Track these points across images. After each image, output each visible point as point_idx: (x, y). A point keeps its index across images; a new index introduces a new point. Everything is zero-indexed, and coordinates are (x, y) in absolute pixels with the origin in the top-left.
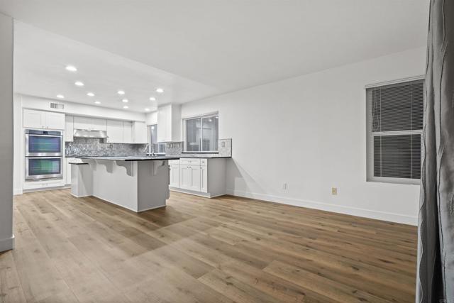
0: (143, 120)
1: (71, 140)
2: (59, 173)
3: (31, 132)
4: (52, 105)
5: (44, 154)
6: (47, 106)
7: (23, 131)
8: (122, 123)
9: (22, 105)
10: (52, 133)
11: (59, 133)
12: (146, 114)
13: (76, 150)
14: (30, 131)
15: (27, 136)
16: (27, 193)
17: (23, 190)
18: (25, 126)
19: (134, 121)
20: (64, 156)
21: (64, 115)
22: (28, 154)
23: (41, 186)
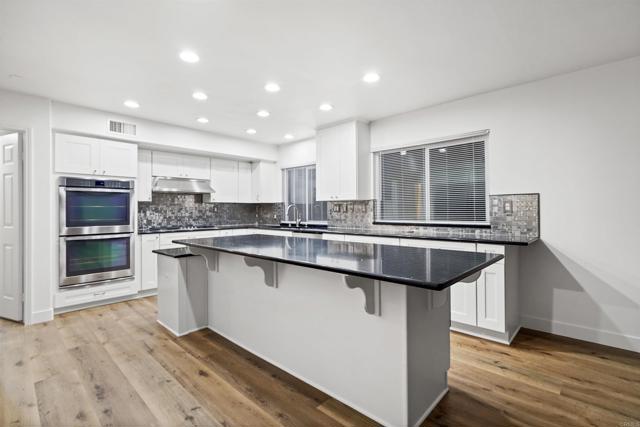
0: (273, 159)
1: (147, 198)
2: (127, 266)
3: (70, 182)
4: (114, 126)
5: (95, 229)
6: (103, 127)
7: (53, 181)
8: (235, 164)
9: (51, 126)
10: (114, 184)
11: (126, 185)
12: (278, 147)
13: (157, 219)
14: (68, 179)
15: (63, 191)
16: (63, 315)
17: (55, 310)
18: (57, 170)
19: (258, 161)
20: (136, 232)
21: (136, 146)
22: (65, 230)
23: (90, 298)
